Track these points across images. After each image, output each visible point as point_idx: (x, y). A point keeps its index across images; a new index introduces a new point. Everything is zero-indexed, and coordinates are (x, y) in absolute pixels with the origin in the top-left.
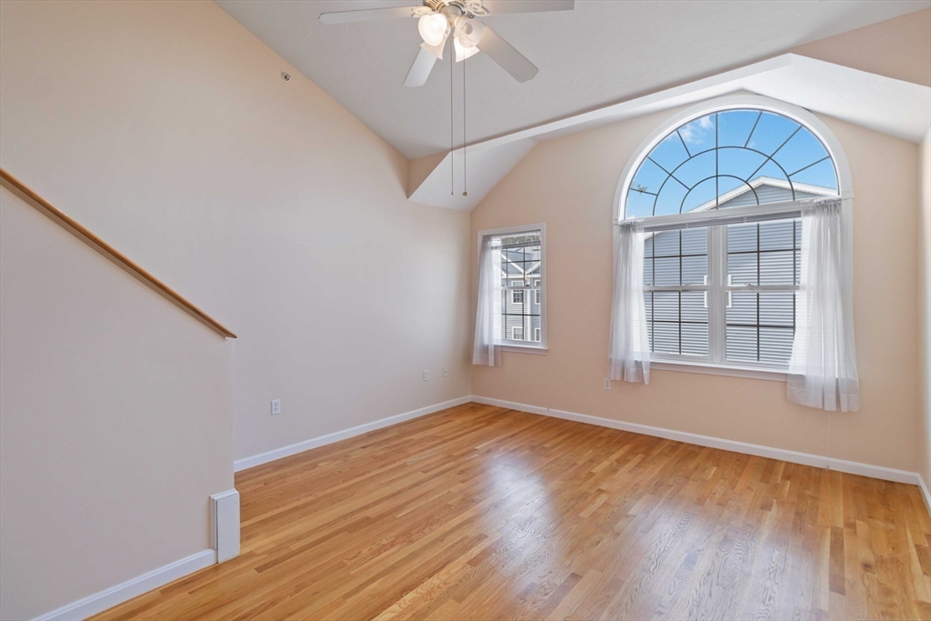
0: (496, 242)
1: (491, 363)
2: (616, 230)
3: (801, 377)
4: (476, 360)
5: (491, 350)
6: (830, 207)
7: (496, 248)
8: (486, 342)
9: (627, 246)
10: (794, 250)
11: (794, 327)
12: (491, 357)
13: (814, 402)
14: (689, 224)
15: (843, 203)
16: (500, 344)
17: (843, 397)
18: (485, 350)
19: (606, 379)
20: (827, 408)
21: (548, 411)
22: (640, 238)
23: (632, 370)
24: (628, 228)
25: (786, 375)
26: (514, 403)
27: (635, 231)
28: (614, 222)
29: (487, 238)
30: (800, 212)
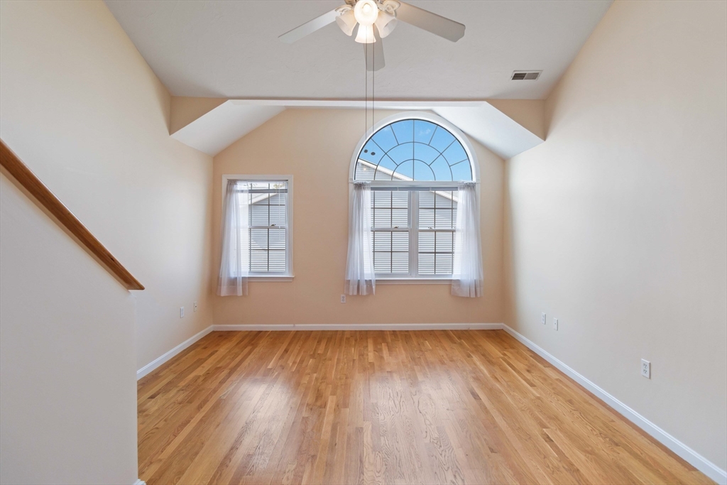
0: (240, 186)
1: (240, 293)
2: (351, 187)
3: (458, 280)
4: (224, 291)
5: (240, 282)
6: (470, 187)
7: (242, 191)
8: (233, 275)
9: (359, 198)
10: (452, 209)
11: (452, 253)
12: (240, 288)
13: (466, 294)
14: (399, 188)
15: (476, 185)
16: (247, 276)
17: (478, 289)
18: (233, 282)
19: (342, 295)
20: (472, 296)
21: (294, 326)
22: (367, 194)
23: (364, 287)
24: (360, 186)
25: (451, 280)
26: (262, 325)
27: (364, 189)
28: (350, 181)
29: (232, 182)
30: (457, 188)
